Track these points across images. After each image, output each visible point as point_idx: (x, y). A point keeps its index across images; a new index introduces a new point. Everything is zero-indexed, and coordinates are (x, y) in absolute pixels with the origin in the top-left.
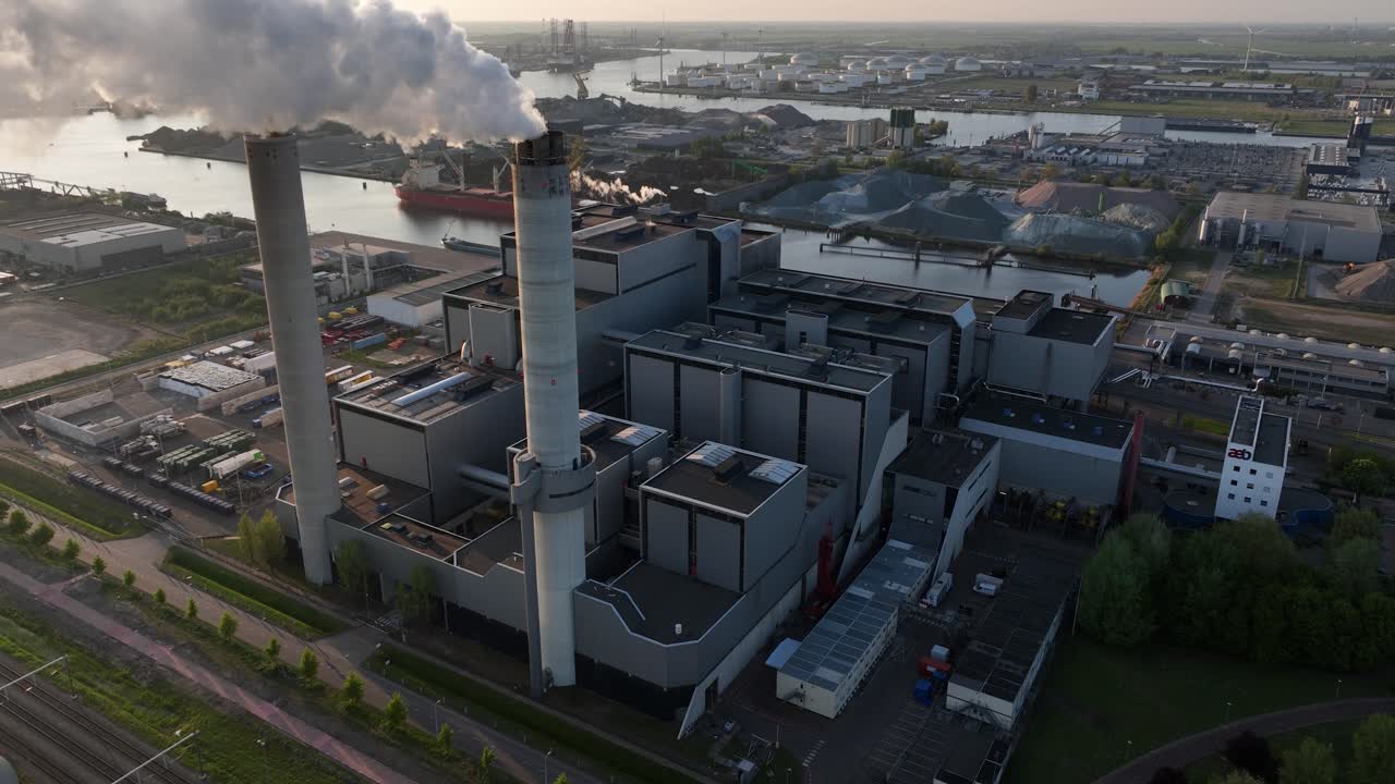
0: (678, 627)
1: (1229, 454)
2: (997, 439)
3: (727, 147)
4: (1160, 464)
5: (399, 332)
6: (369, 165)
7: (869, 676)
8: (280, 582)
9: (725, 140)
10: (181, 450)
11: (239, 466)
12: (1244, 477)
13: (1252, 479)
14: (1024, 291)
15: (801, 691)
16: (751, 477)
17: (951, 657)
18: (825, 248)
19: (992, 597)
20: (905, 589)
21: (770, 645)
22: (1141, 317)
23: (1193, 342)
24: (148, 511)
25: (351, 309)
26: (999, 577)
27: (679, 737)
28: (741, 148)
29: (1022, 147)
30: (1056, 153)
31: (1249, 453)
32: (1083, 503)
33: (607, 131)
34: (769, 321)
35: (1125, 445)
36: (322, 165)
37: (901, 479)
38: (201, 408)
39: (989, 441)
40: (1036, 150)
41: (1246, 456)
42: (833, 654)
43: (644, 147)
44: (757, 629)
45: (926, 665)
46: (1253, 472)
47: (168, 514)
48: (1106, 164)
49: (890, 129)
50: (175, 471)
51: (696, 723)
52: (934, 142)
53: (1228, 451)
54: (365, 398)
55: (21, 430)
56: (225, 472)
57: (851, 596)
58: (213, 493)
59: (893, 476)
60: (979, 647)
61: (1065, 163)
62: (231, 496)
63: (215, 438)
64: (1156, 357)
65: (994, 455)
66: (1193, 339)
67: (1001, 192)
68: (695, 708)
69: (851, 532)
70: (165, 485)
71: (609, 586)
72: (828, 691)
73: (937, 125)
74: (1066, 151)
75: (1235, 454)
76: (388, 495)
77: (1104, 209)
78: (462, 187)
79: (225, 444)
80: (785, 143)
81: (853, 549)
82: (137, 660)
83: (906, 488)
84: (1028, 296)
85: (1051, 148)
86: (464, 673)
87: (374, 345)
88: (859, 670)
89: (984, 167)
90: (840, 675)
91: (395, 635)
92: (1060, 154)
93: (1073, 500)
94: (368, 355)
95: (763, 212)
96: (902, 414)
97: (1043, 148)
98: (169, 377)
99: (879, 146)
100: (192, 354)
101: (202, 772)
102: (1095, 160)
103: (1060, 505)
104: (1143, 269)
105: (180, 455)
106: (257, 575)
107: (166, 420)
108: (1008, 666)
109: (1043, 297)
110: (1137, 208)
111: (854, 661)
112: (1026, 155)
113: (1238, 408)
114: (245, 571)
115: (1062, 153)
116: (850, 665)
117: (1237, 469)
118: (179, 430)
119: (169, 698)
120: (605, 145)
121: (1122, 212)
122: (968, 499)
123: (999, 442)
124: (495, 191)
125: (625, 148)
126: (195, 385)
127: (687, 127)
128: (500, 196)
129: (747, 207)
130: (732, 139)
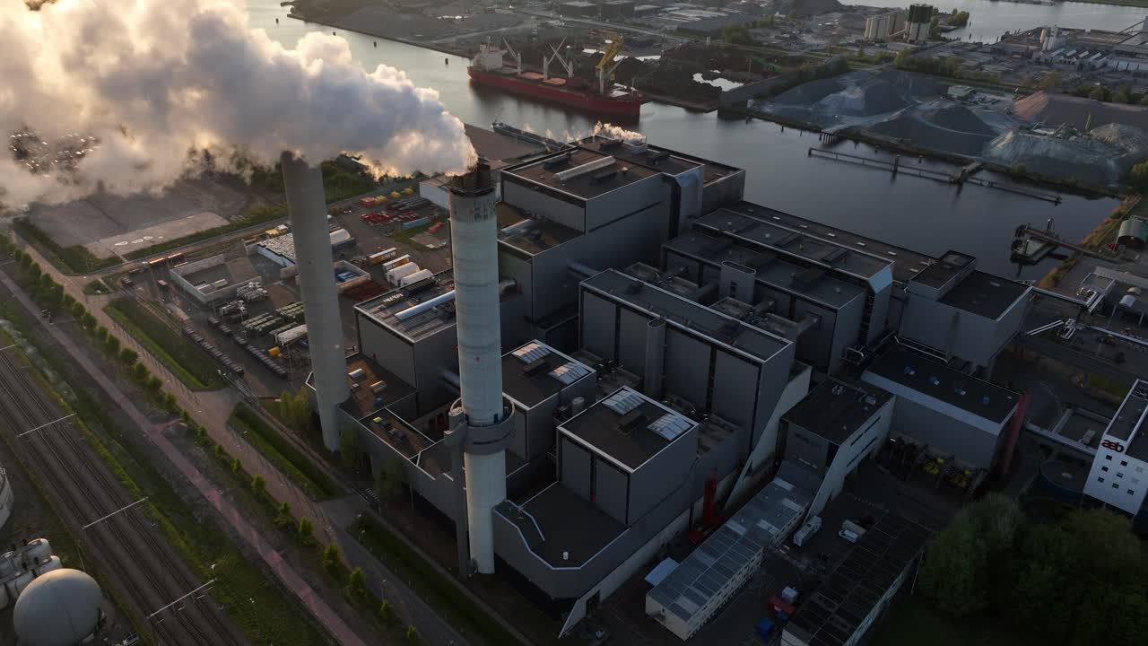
0: (566, 554)
1: (1103, 444)
2: (891, 395)
3: (756, 35)
4: (1045, 432)
5: (439, 217)
6: (454, 39)
7: (725, 606)
8: (304, 445)
9: (755, 24)
10: (260, 317)
11: (296, 336)
12: (1114, 466)
13: (1122, 469)
14: (950, 253)
15: (663, 614)
16: (649, 430)
17: (797, 603)
18: (813, 152)
19: (853, 544)
20: (774, 530)
21: (653, 562)
22: (1089, 255)
23: (1131, 293)
24: (229, 369)
25: (408, 190)
26: (862, 525)
27: (560, 636)
28: (768, 35)
29: (1032, 47)
30: (1065, 56)
31: (1122, 448)
32: (961, 463)
33: (656, 11)
34: (710, 265)
35: (1006, 420)
36: (418, 38)
37: (794, 428)
38: (282, 276)
39: (884, 396)
40: (1047, 51)
41: (1119, 449)
42: (697, 586)
43: (683, 30)
44: (643, 549)
45: (774, 606)
46: (1124, 463)
47: (241, 374)
48: (1115, 71)
49: (907, 23)
50: (252, 334)
51: (577, 625)
52: (951, 36)
53: (1102, 441)
54: (377, 309)
55: (159, 284)
56: (286, 341)
57: (728, 530)
58: (274, 358)
59: (787, 424)
60: (820, 598)
61: (1072, 68)
62: (286, 362)
63: (285, 308)
64: (1085, 308)
65: (886, 410)
66: (1131, 290)
67: (998, 98)
68: (578, 612)
69: (743, 467)
70: (243, 347)
71: (520, 508)
72: (682, 621)
73: (958, 16)
74: (1076, 55)
75: (1109, 445)
76: (385, 390)
77: (1091, 127)
78: (519, 71)
79: (290, 315)
80: (809, 31)
81: (743, 482)
82: (198, 499)
83: (797, 435)
84: (951, 259)
85: (1061, 50)
86: (416, 549)
87: (418, 227)
88: (714, 602)
89: (988, 68)
90: (696, 606)
91: (374, 506)
92: (1069, 57)
93: (952, 458)
94: (412, 236)
95: (768, 109)
96: (805, 368)
97: (1053, 50)
98: (264, 246)
99: (895, 39)
100: (286, 225)
101: (221, 604)
102: (1105, 65)
103: (940, 461)
104: (1113, 197)
105: (257, 322)
106: (290, 436)
107: (254, 287)
108: (837, 622)
109: (964, 261)
110: (1126, 129)
111: (710, 595)
112: (1035, 56)
113: (1130, 394)
114: (282, 430)
115: (1071, 57)
116: (706, 598)
117: (1109, 458)
118: (263, 296)
119: (211, 536)
120: (650, 27)
121: (1110, 132)
122: (848, 454)
123: (893, 400)
124: (544, 76)
125: (665, 31)
126: (281, 255)
127: (725, 10)
128: (548, 81)
129: (754, 105)
130: (763, 25)
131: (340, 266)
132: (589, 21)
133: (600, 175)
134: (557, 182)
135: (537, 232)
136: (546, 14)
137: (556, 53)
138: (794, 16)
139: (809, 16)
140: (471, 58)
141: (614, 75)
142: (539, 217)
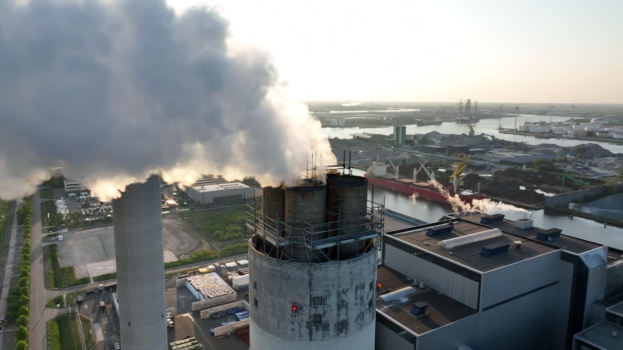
3: (557, 166)
6: (357, 161)
9: (554, 161)
28: (565, 167)
33: (483, 152)
38: (192, 310)
43: (503, 162)
55: (99, 305)
78: (397, 177)
80: (595, 166)
95: (586, 211)
98: (190, 281)
100: (215, 265)
120: (481, 160)
124: (414, 181)
125: (492, 162)
126: (198, 290)
127: (530, 153)
128: (417, 184)
129: (575, 207)
130: (559, 161)
131: (241, 306)
132: (441, 156)
133: (491, 247)
134: (443, 249)
135: (420, 304)
136: (414, 151)
137: (423, 166)
138: (580, 157)
139: (592, 157)
140: (366, 171)
141: (463, 182)
142: (421, 285)
